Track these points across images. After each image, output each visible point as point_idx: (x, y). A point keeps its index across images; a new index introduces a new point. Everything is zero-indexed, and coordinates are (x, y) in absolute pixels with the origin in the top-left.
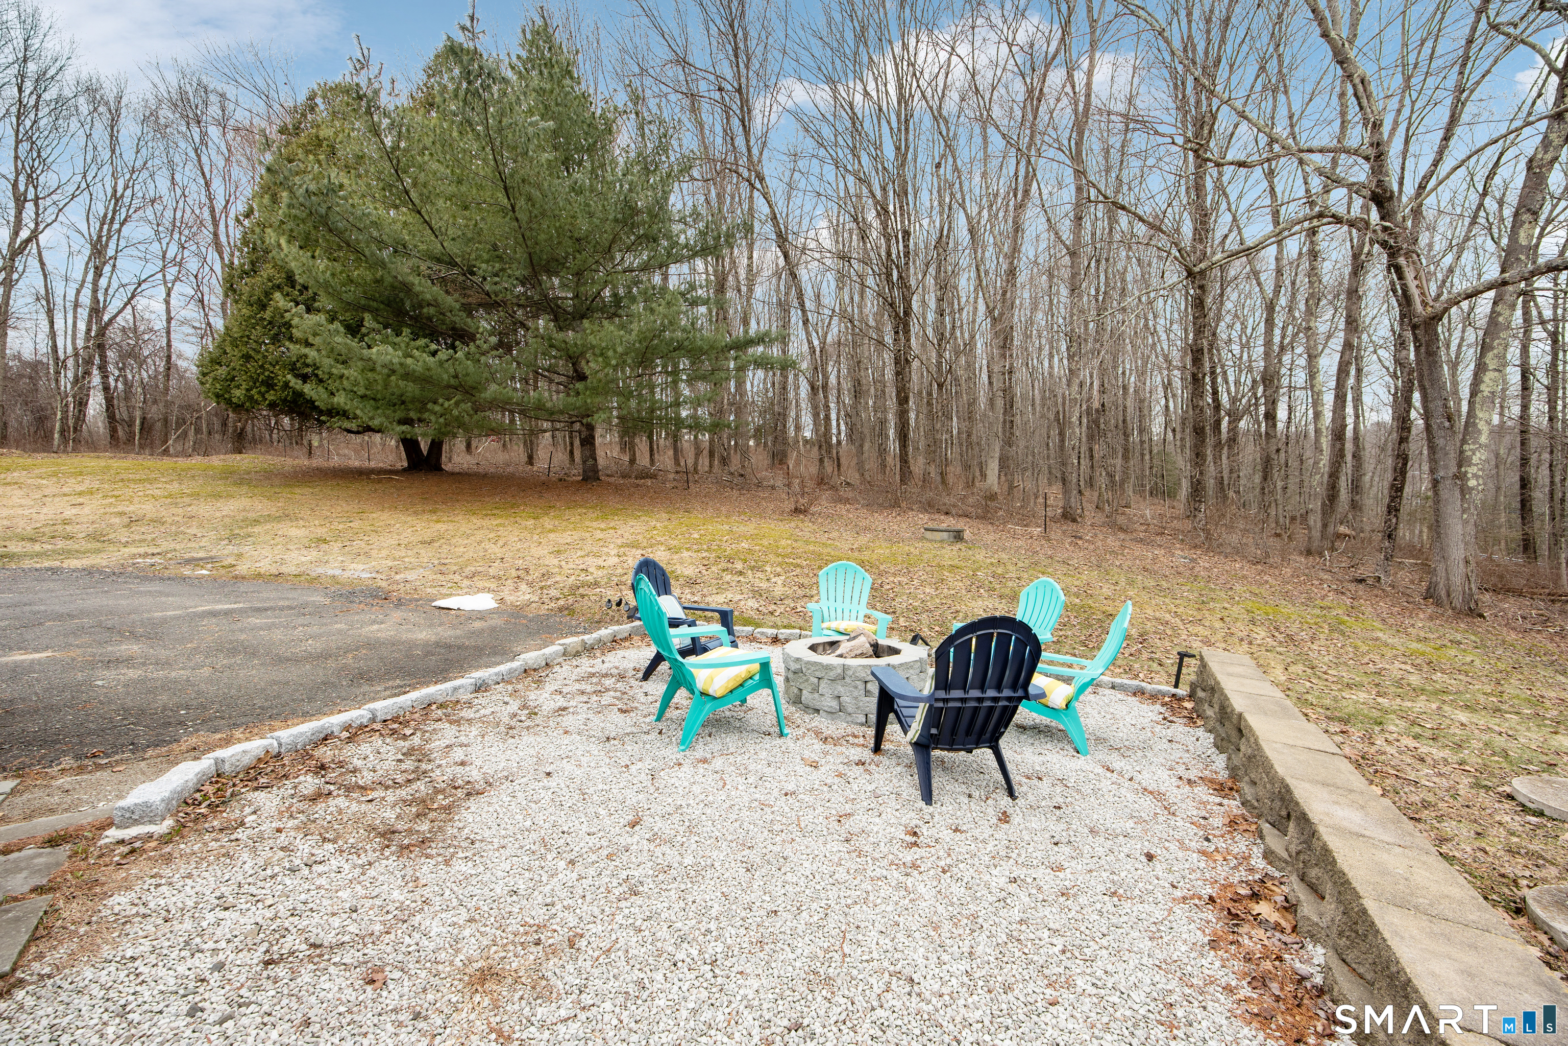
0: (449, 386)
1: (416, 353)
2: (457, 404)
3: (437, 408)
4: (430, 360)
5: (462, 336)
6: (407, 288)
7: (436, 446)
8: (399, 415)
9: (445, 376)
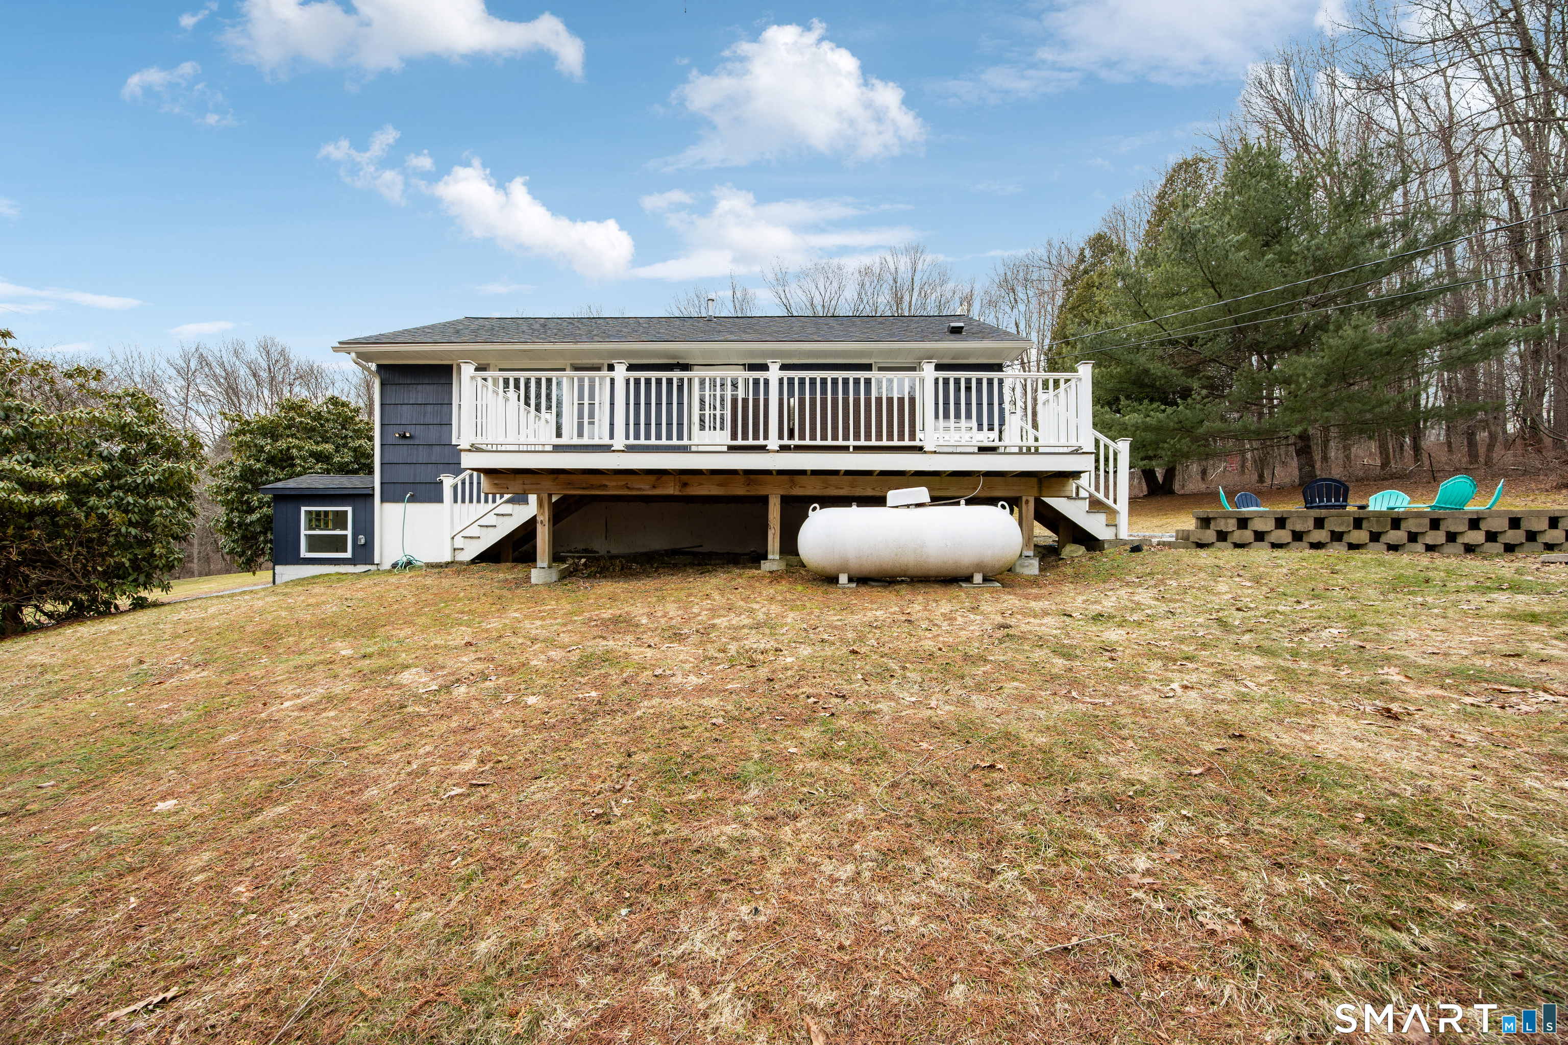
0: (1174, 429)
1: (1152, 413)
2: (1179, 441)
3: (1166, 445)
4: (1161, 416)
5: (1186, 393)
6: (1146, 371)
7: (1170, 474)
8: (1142, 454)
9: (1171, 424)
